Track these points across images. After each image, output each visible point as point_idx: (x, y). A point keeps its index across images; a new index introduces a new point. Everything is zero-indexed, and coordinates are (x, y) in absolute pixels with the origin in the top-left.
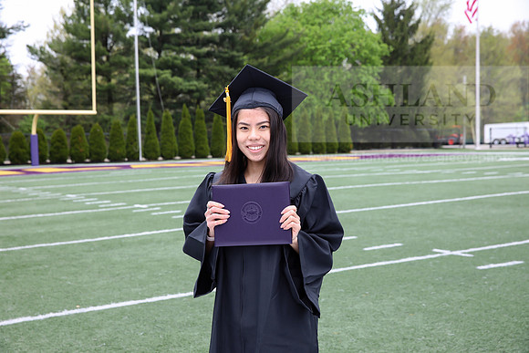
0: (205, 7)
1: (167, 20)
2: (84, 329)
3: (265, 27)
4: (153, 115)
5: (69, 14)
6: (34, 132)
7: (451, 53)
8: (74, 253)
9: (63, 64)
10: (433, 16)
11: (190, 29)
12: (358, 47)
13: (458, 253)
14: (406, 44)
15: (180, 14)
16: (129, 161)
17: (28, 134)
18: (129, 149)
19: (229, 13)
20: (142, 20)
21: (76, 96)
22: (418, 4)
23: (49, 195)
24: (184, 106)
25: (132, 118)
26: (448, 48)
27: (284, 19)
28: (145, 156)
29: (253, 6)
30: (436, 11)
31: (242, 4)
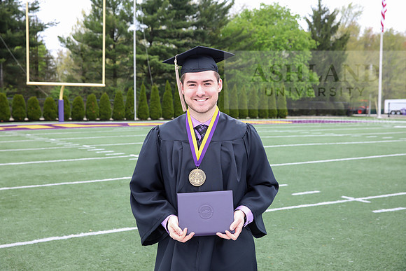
0: (184, 11)
1: (157, 20)
2: (94, 247)
3: (227, 25)
4: (145, 87)
5: (88, 14)
6: (61, 98)
7: (362, 47)
9: (83, 50)
10: (349, 20)
11: (173, 27)
12: (294, 42)
13: (360, 200)
14: (329, 41)
15: (166, 15)
16: (127, 120)
17: (57, 99)
18: (128, 112)
19: (201, 16)
20: (139, 19)
21: (91, 73)
22: (338, 11)
23: (70, 145)
24: (167, 81)
25: (130, 89)
26: (360, 43)
27: (241, 20)
28: (138, 117)
29: (219, 11)
30: (351, 16)
31: (211, 9)
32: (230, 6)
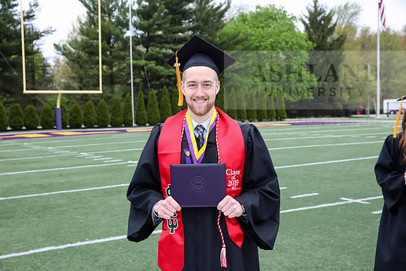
0: (180, 16)
1: (153, 25)
3: (225, 27)
4: (142, 93)
5: (83, 22)
6: (58, 106)
7: (359, 47)
9: (79, 57)
10: (346, 20)
11: (169, 32)
12: (290, 44)
13: (359, 201)
14: (326, 42)
15: (162, 21)
16: (125, 127)
17: (54, 108)
18: (126, 118)
19: (197, 20)
20: (135, 25)
21: (88, 80)
22: (334, 12)
23: (68, 153)
24: (165, 87)
25: (127, 96)
26: (357, 43)
27: (237, 23)
28: (136, 123)
29: (215, 15)
30: (348, 17)
31: (207, 13)
32: (225, 10)
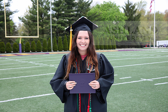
0: (71, 5)
1: (60, 9)
2: (35, 102)
3: (90, 10)
4: (56, 38)
5: (31, 8)
6: (20, 43)
7: (146, 19)
8: (32, 79)
9: (29, 22)
10: (141, 8)
11: (67, 12)
13: (149, 80)
14: (133, 17)
15: (64, 7)
16: (48, 52)
17: (18, 44)
18: (49, 48)
19: (79, 7)
20: (52, 9)
21: (33, 32)
22: (136, 4)
23: (24, 62)
24: (65, 35)
25: (49, 39)
26: (145, 17)
27: (95, 9)
28: (53, 50)
29: (86, 5)
30: (142, 6)
31: (83, 4)
32: (91, 3)
